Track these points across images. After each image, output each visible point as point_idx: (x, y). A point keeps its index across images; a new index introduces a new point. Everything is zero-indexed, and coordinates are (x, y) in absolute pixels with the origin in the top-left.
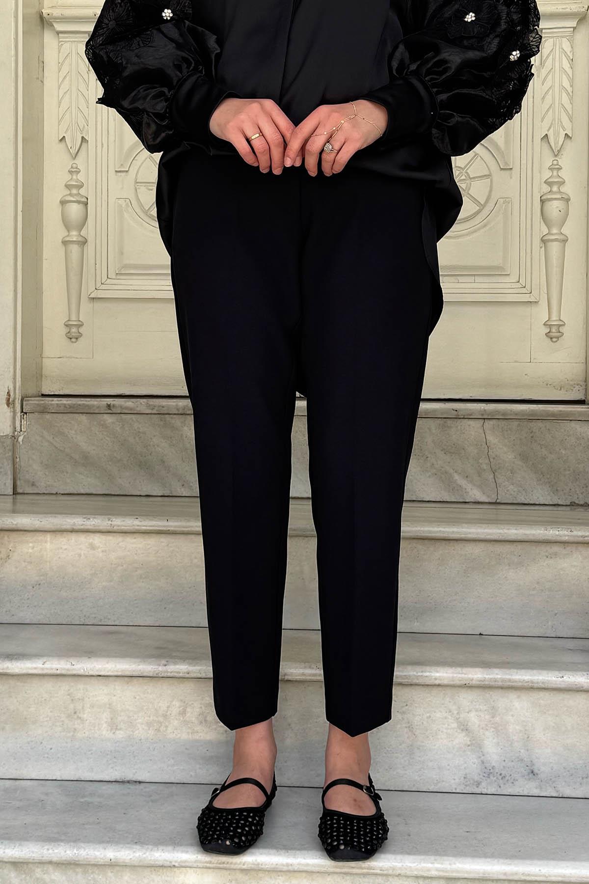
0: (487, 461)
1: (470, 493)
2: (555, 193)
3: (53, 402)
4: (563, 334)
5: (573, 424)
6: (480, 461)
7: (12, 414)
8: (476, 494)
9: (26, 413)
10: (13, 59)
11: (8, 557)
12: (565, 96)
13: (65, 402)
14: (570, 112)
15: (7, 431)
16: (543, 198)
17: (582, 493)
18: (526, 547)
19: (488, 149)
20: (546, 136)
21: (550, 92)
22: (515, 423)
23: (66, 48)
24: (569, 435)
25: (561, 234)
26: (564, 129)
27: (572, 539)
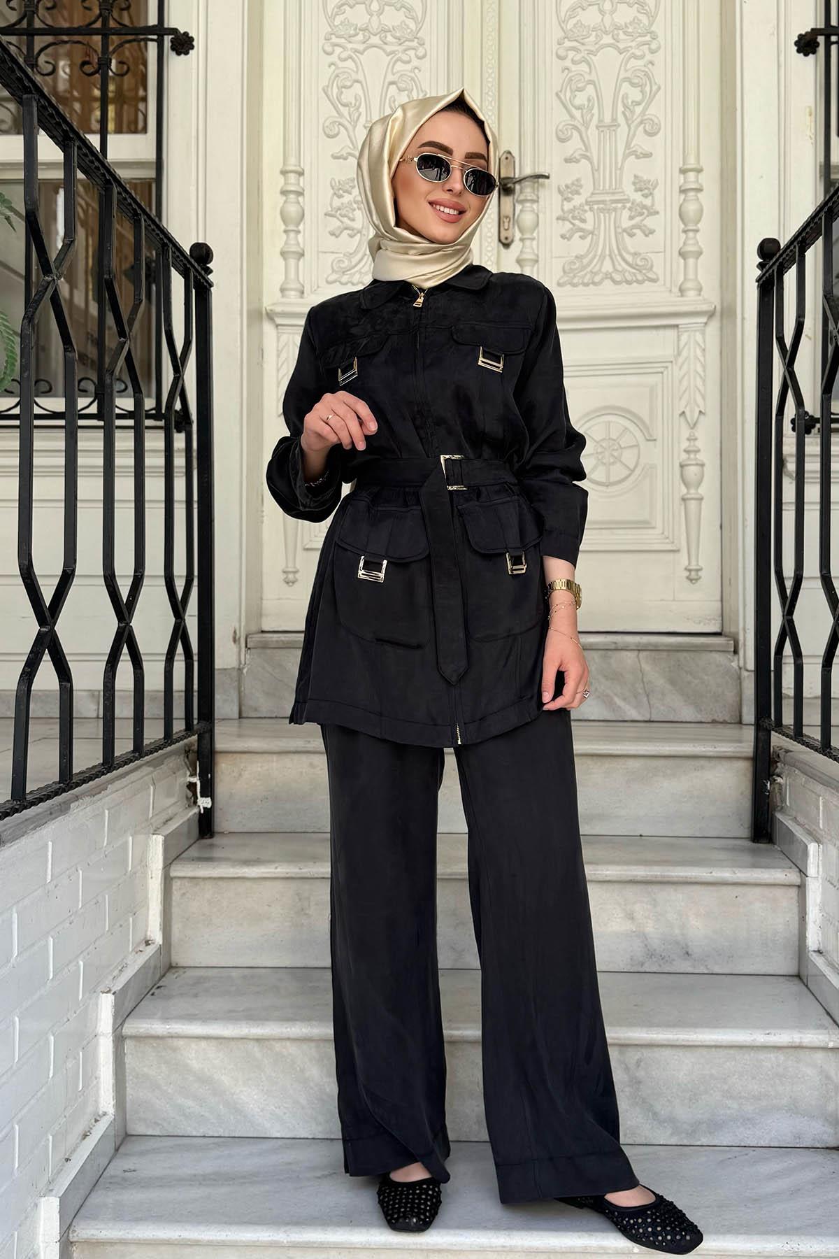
0: (642, 685)
1: (629, 713)
2: (693, 459)
3: (271, 638)
4: (702, 577)
5: (712, 654)
6: (637, 686)
7: (239, 650)
8: (633, 714)
9: (249, 648)
10: (239, 350)
11: (240, 775)
12: (698, 379)
13: (283, 639)
14: (703, 392)
15: (234, 664)
16: (683, 463)
17: (722, 712)
18: (678, 761)
19: (635, 423)
20: (684, 412)
21: (686, 377)
22: (665, 654)
23: (284, 338)
24: (710, 664)
25: (698, 494)
26: (698, 406)
27: (716, 754)
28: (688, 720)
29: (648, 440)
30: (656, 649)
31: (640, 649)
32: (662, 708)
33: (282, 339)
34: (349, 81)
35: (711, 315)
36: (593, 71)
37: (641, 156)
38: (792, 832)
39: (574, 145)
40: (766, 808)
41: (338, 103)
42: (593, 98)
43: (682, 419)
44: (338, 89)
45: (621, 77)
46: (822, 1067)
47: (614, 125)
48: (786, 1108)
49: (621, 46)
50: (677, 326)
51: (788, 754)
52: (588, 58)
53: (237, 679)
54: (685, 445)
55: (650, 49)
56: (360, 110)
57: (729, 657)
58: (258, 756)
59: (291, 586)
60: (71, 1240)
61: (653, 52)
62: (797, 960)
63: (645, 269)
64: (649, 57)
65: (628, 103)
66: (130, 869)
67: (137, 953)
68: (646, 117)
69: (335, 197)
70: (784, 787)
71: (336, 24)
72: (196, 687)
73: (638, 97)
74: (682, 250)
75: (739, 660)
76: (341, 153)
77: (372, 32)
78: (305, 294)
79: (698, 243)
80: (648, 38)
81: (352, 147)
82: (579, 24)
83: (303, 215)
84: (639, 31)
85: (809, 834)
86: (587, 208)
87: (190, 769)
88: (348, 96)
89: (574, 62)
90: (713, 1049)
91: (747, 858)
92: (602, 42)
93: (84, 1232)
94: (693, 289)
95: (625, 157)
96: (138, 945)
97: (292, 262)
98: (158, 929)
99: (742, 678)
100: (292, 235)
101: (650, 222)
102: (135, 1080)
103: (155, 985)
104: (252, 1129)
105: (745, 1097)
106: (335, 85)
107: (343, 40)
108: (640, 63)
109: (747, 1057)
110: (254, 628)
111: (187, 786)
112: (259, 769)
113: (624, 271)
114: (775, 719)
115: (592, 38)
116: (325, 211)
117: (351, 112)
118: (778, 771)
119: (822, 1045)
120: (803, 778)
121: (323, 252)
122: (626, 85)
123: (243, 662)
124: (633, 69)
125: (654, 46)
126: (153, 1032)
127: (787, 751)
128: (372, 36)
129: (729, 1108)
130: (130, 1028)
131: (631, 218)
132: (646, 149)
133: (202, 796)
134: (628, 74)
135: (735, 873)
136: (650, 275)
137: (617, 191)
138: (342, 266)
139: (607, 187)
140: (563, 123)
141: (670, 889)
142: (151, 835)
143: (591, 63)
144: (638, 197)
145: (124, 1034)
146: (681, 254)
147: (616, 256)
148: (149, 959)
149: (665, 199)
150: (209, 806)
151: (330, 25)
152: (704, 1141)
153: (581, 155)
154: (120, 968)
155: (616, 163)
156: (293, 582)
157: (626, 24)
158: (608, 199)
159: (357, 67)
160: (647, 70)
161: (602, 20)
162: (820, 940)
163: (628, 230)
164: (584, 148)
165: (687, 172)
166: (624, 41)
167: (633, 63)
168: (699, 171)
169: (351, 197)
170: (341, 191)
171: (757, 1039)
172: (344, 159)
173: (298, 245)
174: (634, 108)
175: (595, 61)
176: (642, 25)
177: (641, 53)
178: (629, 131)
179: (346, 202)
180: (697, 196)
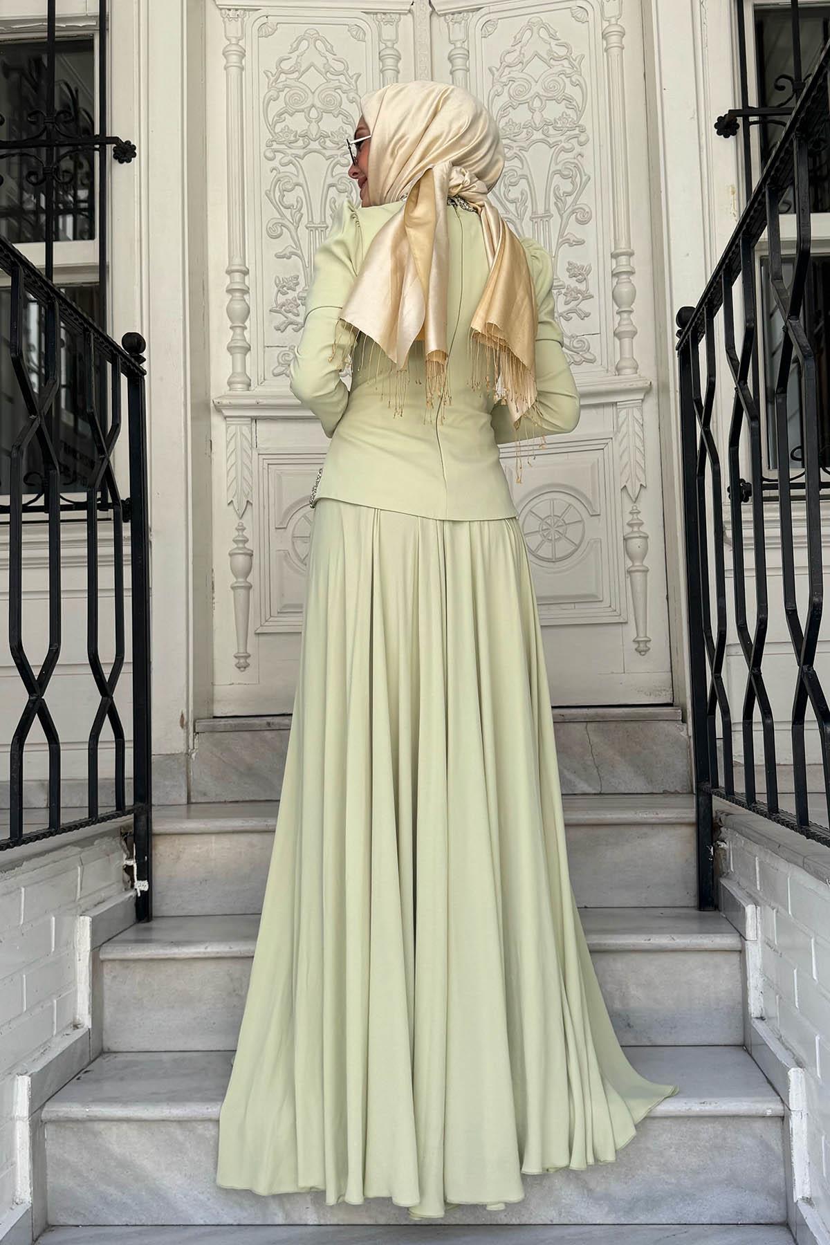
0: (591, 757)
1: (578, 785)
2: (636, 532)
3: (221, 723)
4: (649, 649)
5: (661, 724)
6: (586, 758)
7: (185, 734)
8: (582, 785)
9: (198, 733)
10: (183, 439)
12: (638, 454)
14: (643, 467)
15: (179, 749)
16: (626, 537)
19: (579, 500)
20: (625, 486)
21: (626, 453)
22: (613, 725)
23: (233, 429)
24: (658, 734)
25: (644, 566)
26: (638, 479)
27: (659, 821)
28: (638, 792)
29: (592, 516)
30: (604, 720)
31: (587, 721)
32: (613, 780)
33: (229, 432)
34: (291, 185)
35: (647, 391)
36: (526, 167)
37: (574, 243)
38: (734, 897)
40: (711, 874)
41: (279, 204)
42: (526, 192)
43: (625, 495)
44: (280, 192)
45: (552, 170)
46: (761, 1136)
47: (547, 215)
49: (551, 140)
50: (615, 404)
51: (728, 816)
52: (519, 153)
53: (185, 763)
54: (628, 518)
55: (578, 141)
56: (302, 211)
57: (677, 726)
59: (243, 671)
61: (581, 144)
62: (741, 1028)
63: (581, 351)
64: (578, 149)
65: (559, 194)
66: (53, 949)
67: (63, 1036)
68: (576, 207)
69: (279, 294)
71: (276, 132)
73: (569, 188)
74: (617, 332)
75: (687, 729)
76: (284, 253)
77: (311, 138)
78: (252, 388)
79: (632, 324)
80: (577, 132)
81: (295, 247)
82: (511, 123)
83: (249, 312)
84: (568, 125)
85: (748, 897)
87: (128, 853)
88: (290, 198)
91: (691, 925)
92: (533, 138)
94: (630, 368)
95: (559, 245)
96: (66, 1027)
97: (239, 356)
98: (87, 1013)
100: (238, 331)
101: (585, 306)
102: (56, 1168)
103: (83, 1069)
106: (277, 188)
107: (284, 147)
108: (570, 155)
109: (682, 1127)
110: (202, 713)
111: (125, 869)
115: (524, 135)
116: (270, 308)
117: (293, 213)
118: (721, 835)
120: (744, 841)
121: (268, 347)
122: (557, 179)
123: (191, 747)
124: (563, 162)
125: (582, 138)
126: (73, 1115)
128: (312, 142)
131: (567, 303)
132: (578, 237)
133: (138, 880)
134: (558, 167)
135: (674, 940)
136: (587, 356)
138: (287, 358)
142: (79, 917)
143: (524, 159)
144: (573, 283)
145: (42, 1118)
146: (615, 334)
148: (78, 1040)
149: (599, 283)
150: (146, 889)
151: (271, 133)
154: (42, 1051)
156: (245, 668)
157: (555, 120)
159: (298, 172)
160: (576, 161)
161: (532, 118)
162: (762, 1005)
163: (565, 314)
165: (618, 256)
166: (554, 136)
167: (563, 156)
168: (631, 254)
169: (295, 294)
170: (285, 288)
171: (693, 1108)
172: (287, 258)
173: (245, 341)
174: (565, 199)
175: (526, 156)
176: (570, 120)
177: (570, 146)
178: (562, 221)
179: (291, 298)
180: (629, 278)
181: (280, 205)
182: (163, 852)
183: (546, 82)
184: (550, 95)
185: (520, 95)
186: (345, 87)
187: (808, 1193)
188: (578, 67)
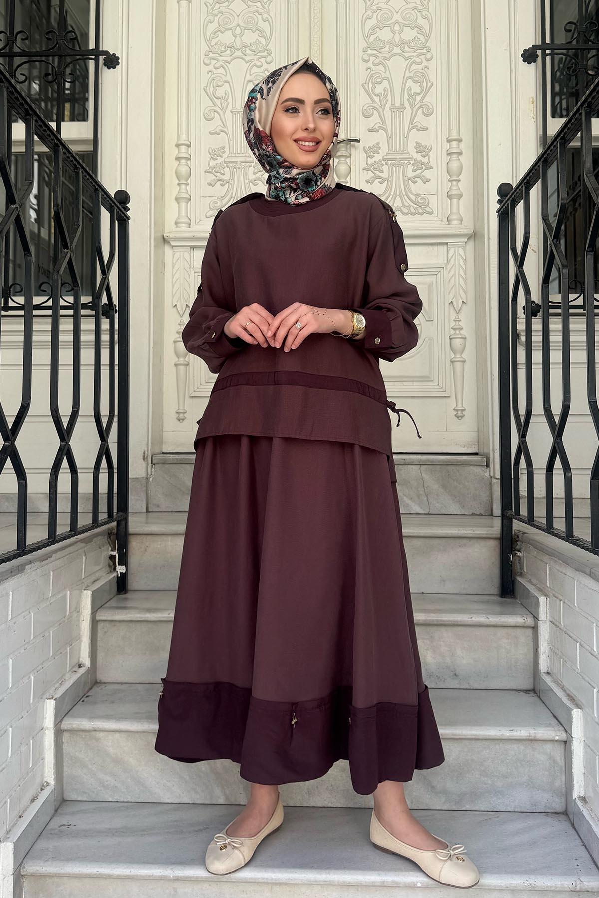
0: (423, 489)
1: (414, 508)
2: (458, 334)
3: (170, 458)
4: (464, 415)
5: (472, 468)
6: (419, 489)
7: (146, 465)
8: (417, 509)
9: (154, 464)
10: (148, 262)
11: (146, 550)
12: (461, 279)
13: (177, 458)
14: (465, 289)
15: (143, 475)
16: (451, 337)
17: (478, 508)
18: (449, 540)
20: (452, 302)
21: (453, 278)
22: (439, 467)
23: (177, 255)
24: (470, 474)
25: (462, 358)
26: (461, 298)
27: (474, 536)
28: (455, 514)
29: (427, 321)
30: (432, 464)
31: (421, 464)
32: (437, 505)
33: (175, 256)
34: (221, 82)
35: (469, 237)
36: (388, 72)
37: (421, 129)
38: (529, 591)
39: (375, 120)
40: (509, 573)
42: (388, 89)
43: (451, 308)
44: (214, 88)
45: (407, 75)
46: (550, 754)
47: (402, 108)
48: (525, 784)
49: (407, 55)
50: (448, 243)
51: (526, 535)
52: (384, 62)
53: (145, 485)
54: (453, 324)
55: (425, 58)
56: (228, 100)
57: (483, 469)
58: (159, 537)
59: (182, 422)
60: (22, 874)
62: (532, 679)
63: (423, 205)
64: (425, 63)
65: (411, 94)
66: (68, 613)
67: (72, 672)
68: (423, 104)
69: (211, 160)
70: (522, 558)
71: (212, 45)
72: (115, 491)
73: (418, 90)
74: (449, 193)
75: (490, 472)
76: (215, 130)
77: (236, 47)
78: (191, 226)
79: (459, 189)
80: (425, 51)
81: (222, 125)
82: (378, 39)
83: (191, 172)
84: (419, 46)
85: (540, 591)
86: (384, 162)
87: (112, 546)
88: (220, 92)
89: (374, 65)
90: (473, 742)
91: (497, 608)
92: (393, 52)
93: (31, 868)
94: (456, 219)
95: (410, 130)
96: (73, 667)
97: (183, 204)
98: (88, 656)
99: (493, 483)
100: (183, 186)
101: (427, 174)
102: (70, 762)
103: (85, 695)
104: (150, 797)
105: (497, 776)
106: (212, 84)
107: (217, 55)
108: (420, 67)
109: (497, 747)
110: (157, 451)
111: (110, 558)
112: (159, 546)
113: (410, 206)
114: (515, 510)
116: (204, 170)
117: (222, 103)
118: (517, 547)
119: (551, 738)
120: (535, 552)
121: (203, 196)
122: (410, 83)
123: (150, 473)
124: (416, 71)
125: (429, 56)
126: (82, 727)
127: (524, 533)
128: (236, 51)
129: (485, 783)
130: (67, 724)
131: (414, 171)
132: (424, 125)
133: (119, 565)
134: (412, 75)
135: (489, 619)
136: (427, 209)
137: (405, 152)
138: (215, 205)
139: (398, 150)
140: (367, 105)
141: (443, 629)
142: (83, 590)
143: (386, 66)
144: (418, 157)
145: (62, 729)
146: (448, 196)
147: (404, 195)
148: (82, 675)
149: (437, 158)
150: (124, 572)
151: (208, 46)
152: (468, 807)
153: (378, 127)
154: (60, 682)
155: (404, 133)
156: (183, 420)
157: (409, 41)
158: (398, 157)
159: (226, 72)
160: (423, 71)
161: (393, 37)
162: (548, 665)
163: (412, 179)
164: (381, 122)
165: (452, 141)
166: (409, 52)
167: (414, 67)
168: (460, 141)
169: (222, 159)
170: (215, 156)
171: (504, 734)
172: (217, 134)
173: (187, 193)
174: (415, 97)
175: (388, 64)
176: (420, 42)
177: (420, 61)
178: (412, 112)
179: (219, 163)
180: (458, 157)
181: (213, 98)
182: (134, 545)
183: (405, 14)
184: (407, 23)
185: (385, 20)
186: (261, 11)
187: (583, 793)
188: (426, 4)
